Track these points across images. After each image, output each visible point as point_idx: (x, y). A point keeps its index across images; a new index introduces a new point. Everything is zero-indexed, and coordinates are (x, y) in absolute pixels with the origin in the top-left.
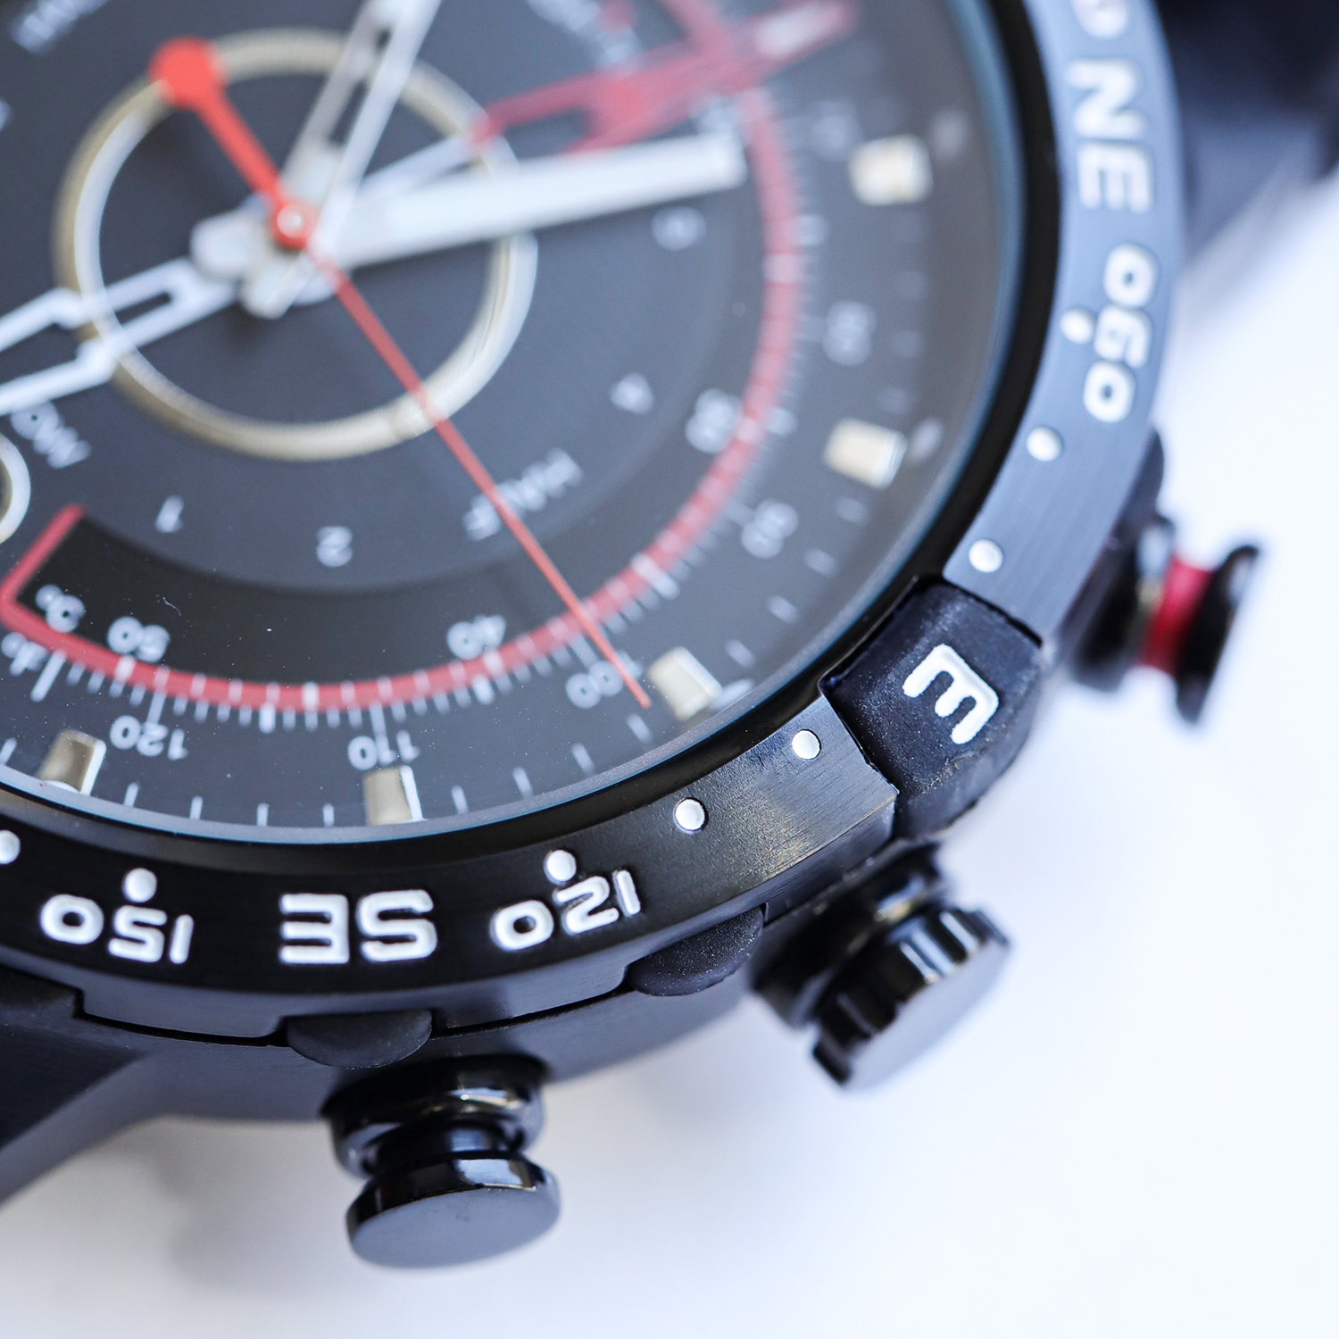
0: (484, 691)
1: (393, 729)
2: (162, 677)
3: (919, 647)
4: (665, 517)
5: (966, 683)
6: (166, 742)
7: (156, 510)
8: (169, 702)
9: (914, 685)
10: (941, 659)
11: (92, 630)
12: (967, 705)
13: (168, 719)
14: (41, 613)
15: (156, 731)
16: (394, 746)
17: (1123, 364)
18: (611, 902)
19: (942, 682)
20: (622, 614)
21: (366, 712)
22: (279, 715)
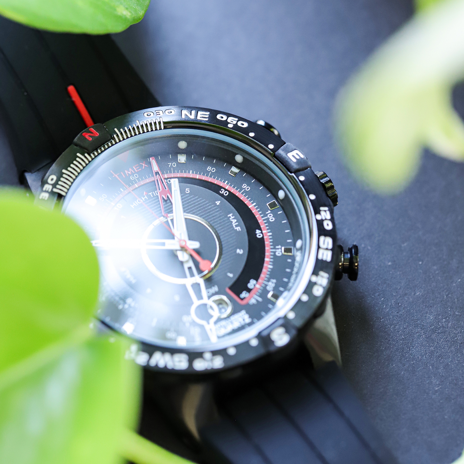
0: (270, 234)
1: (275, 248)
2: (260, 280)
3: (288, 158)
4: (242, 202)
5: (295, 153)
6: (272, 282)
7: (229, 277)
8: (265, 281)
9: (295, 160)
10: (290, 155)
11: (249, 290)
13: (268, 281)
14: (245, 298)
15: (270, 283)
16: (278, 249)
17: (238, 121)
18: (325, 211)
19: (293, 156)
20: (259, 211)
21: (271, 252)
22: (270, 265)
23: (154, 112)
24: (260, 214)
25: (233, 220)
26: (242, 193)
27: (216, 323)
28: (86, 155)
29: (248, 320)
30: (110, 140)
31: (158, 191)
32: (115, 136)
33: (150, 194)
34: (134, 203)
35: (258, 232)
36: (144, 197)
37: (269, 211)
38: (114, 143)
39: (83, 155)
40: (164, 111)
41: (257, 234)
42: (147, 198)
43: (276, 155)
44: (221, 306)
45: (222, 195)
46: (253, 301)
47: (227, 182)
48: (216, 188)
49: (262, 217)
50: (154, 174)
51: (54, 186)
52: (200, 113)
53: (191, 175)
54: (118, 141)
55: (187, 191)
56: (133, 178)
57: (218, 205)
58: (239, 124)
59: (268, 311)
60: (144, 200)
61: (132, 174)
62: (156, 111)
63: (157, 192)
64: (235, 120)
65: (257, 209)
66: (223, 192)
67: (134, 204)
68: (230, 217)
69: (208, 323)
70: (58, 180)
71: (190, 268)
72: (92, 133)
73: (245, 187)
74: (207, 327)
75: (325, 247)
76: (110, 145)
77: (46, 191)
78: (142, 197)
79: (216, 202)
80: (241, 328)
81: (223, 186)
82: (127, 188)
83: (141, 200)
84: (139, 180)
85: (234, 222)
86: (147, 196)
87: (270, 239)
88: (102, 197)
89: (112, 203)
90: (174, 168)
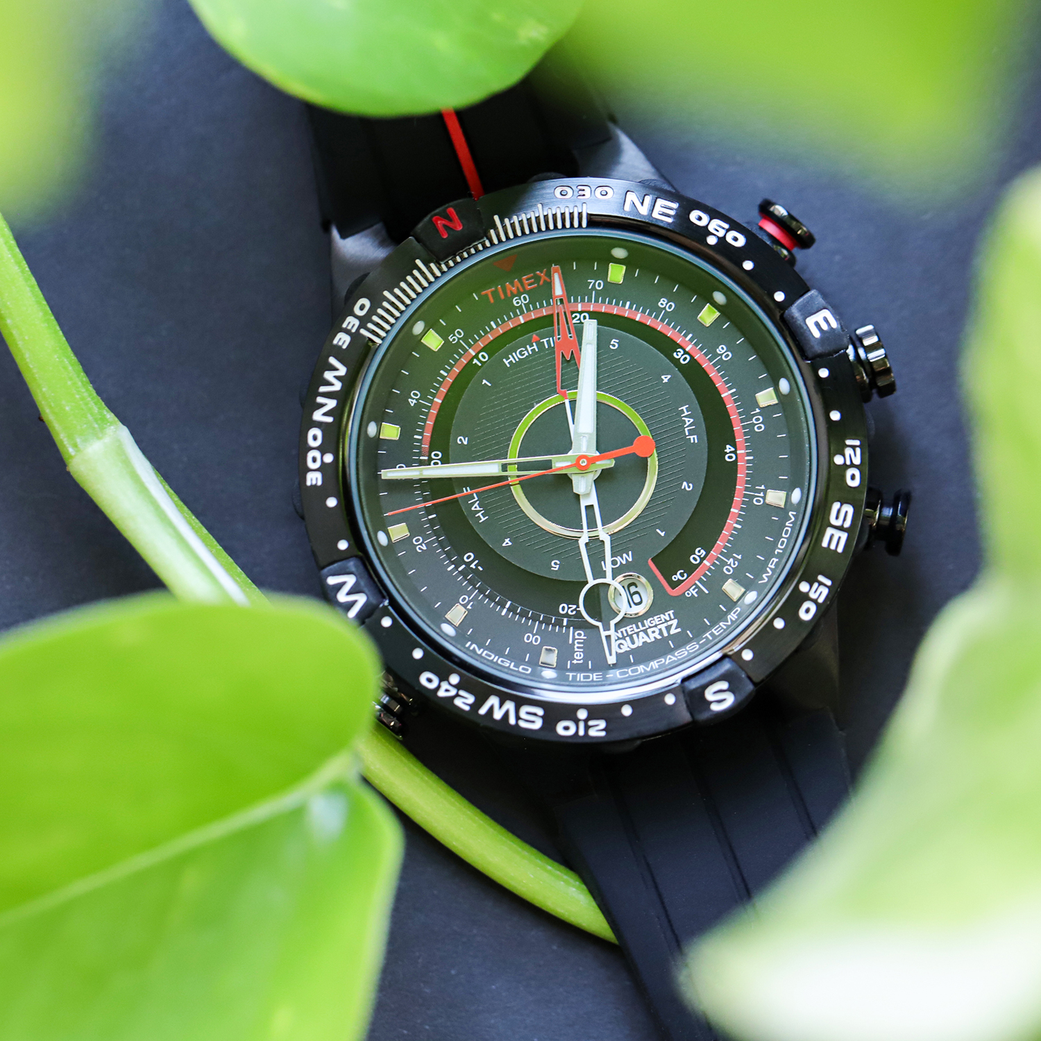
0: (751, 458)
1: (753, 489)
2: (713, 552)
3: (805, 327)
4: (711, 382)
5: (819, 317)
6: (735, 559)
8: (721, 553)
9: (817, 334)
10: (810, 322)
11: (690, 569)
12: (826, 320)
13: (728, 556)
14: (680, 582)
15: (731, 561)
16: (759, 491)
17: (728, 231)
18: (854, 447)
19: (817, 324)
20: (738, 407)
21: (745, 496)
22: (737, 522)
23: (574, 188)
24: (740, 414)
25: (687, 419)
26: (715, 365)
28: (432, 265)
29: (675, 630)
30: (482, 238)
32: (492, 232)
33: (543, 342)
34: (510, 356)
35: (729, 448)
36: (531, 345)
37: (757, 409)
38: (488, 244)
39: (427, 264)
40: (593, 189)
41: (727, 453)
42: (537, 350)
43: (785, 316)
44: (633, 589)
45: (676, 362)
46: (692, 592)
47: (690, 336)
48: (667, 346)
49: (742, 421)
51: (363, 322)
52: (660, 202)
53: (626, 310)
56: (518, 303)
57: (666, 383)
58: (729, 239)
60: (530, 353)
61: (519, 294)
62: (580, 187)
63: (553, 340)
64: (724, 228)
65: (735, 401)
66: (678, 355)
67: (511, 359)
68: (683, 412)
69: (606, 626)
70: (373, 310)
72: (451, 220)
73: (723, 351)
75: (838, 523)
76: (480, 247)
77: (347, 332)
78: (528, 346)
79: (663, 377)
81: (683, 345)
82: (503, 321)
83: (525, 352)
84: (528, 310)
85: (688, 424)
86: (537, 345)
87: (748, 468)
88: (454, 335)
89: (470, 350)
90: (598, 293)
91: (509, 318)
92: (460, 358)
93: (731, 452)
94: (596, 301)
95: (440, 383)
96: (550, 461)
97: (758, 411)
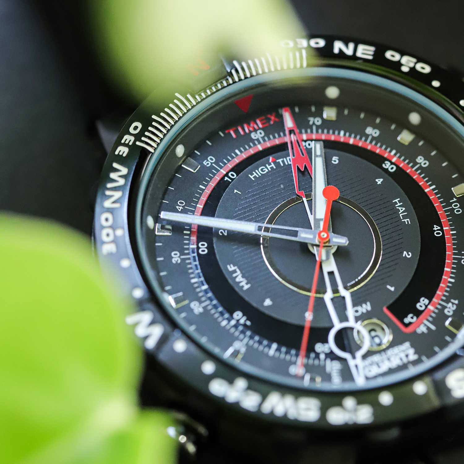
0: (454, 232)
1: (459, 254)
2: (434, 300)
4: (415, 183)
6: (453, 304)
7: (389, 291)
8: (442, 300)
13: (447, 301)
14: (410, 323)
15: (450, 305)
17: (416, 63)
20: (439, 198)
21: (454, 259)
22: (451, 278)
24: (441, 202)
25: (400, 208)
26: (416, 170)
27: (365, 357)
28: (189, 96)
29: (413, 357)
30: (226, 77)
31: (291, 157)
32: (233, 72)
33: (279, 162)
34: (254, 172)
35: (436, 228)
36: (270, 164)
38: (231, 81)
39: (185, 96)
41: (435, 231)
42: (275, 167)
44: (373, 333)
45: (386, 170)
46: (422, 329)
47: (394, 151)
48: (378, 160)
49: (444, 207)
50: (287, 132)
51: (138, 137)
52: (360, 47)
53: (342, 136)
54: (237, 79)
55: (335, 161)
56: (255, 136)
57: (380, 184)
58: (419, 67)
59: (444, 345)
60: (270, 170)
61: (255, 131)
63: (290, 159)
64: (413, 62)
65: (436, 194)
66: (387, 165)
67: (255, 174)
68: (396, 203)
69: (354, 357)
70: (145, 129)
71: (331, 274)
73: (422, 161)
74: (352, 363)
77: (125, 145)
78: (267, 165)
79: (377, 180)
80: (403, 367)
81: (389, 158)
82: (245, 149)
83: (266, 169)
84: (264, 141)
85: (401, 211)
86: (274, 164)
87: (454, 239)
88: (208, 161)
89: (222, 170)
90: (318, 127)
91: (250, 147)
92: (214, 176)
93: (438, 230)
94: (317, 132)
95: (201, 194)
96: (297, 231)
97: (455, 200)
